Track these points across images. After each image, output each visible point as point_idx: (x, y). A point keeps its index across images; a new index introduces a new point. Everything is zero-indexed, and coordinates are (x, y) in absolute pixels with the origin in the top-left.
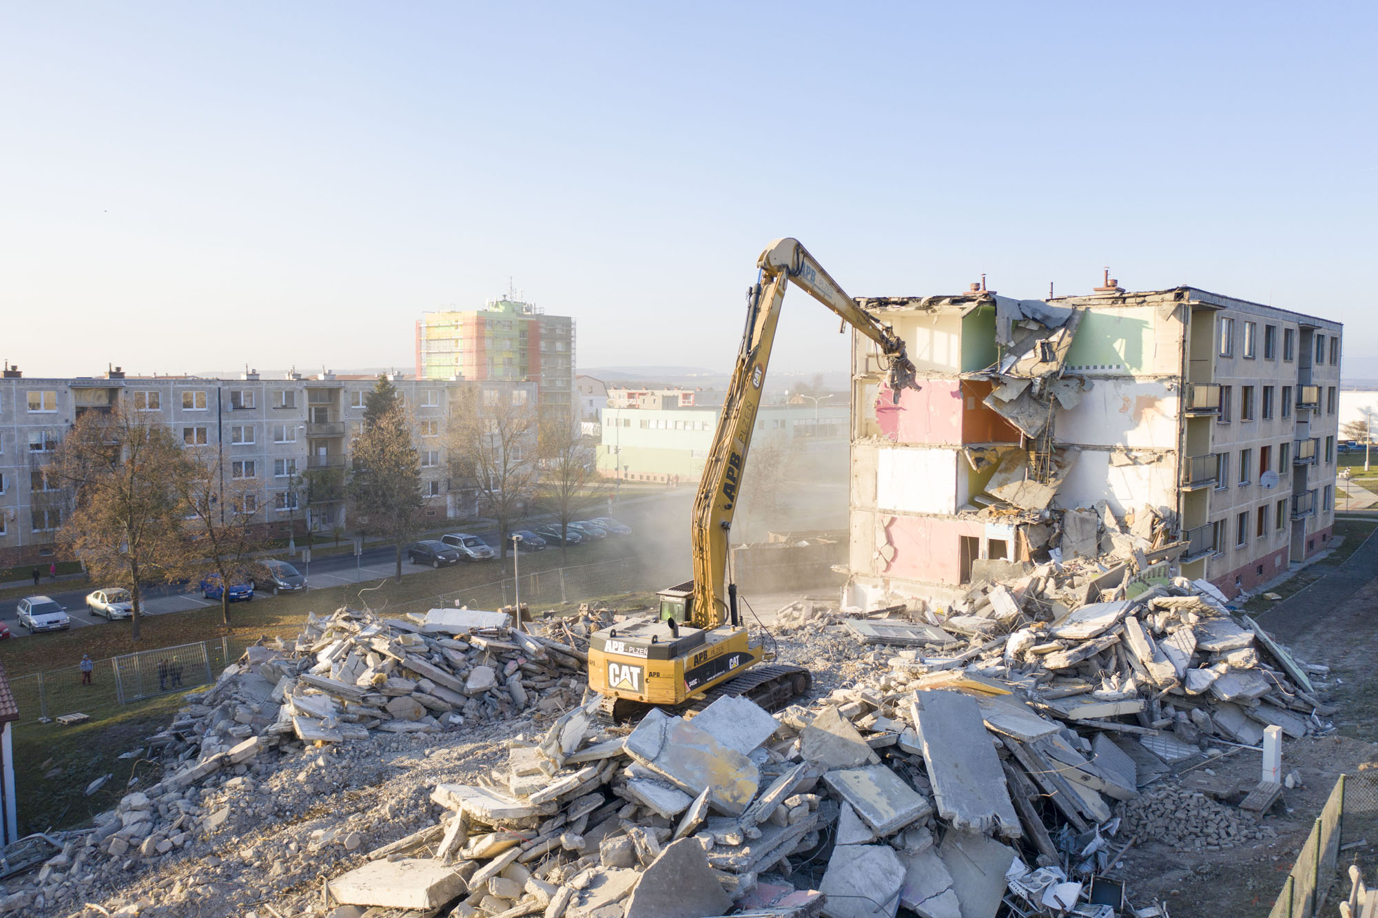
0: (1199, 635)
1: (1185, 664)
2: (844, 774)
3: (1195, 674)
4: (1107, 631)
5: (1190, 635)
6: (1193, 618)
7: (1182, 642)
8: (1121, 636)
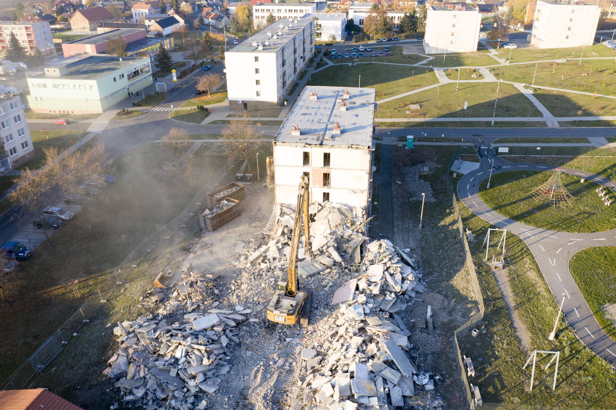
0: (402, 273)
1: (401, 283)
2: (383, 372)
3: (403, 285)
4: (382, 278)
5: (400, 274)
6: (400, 269)
7: (398, 277)
8: (385, 278)
